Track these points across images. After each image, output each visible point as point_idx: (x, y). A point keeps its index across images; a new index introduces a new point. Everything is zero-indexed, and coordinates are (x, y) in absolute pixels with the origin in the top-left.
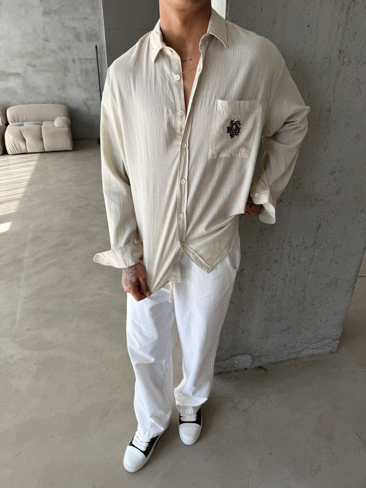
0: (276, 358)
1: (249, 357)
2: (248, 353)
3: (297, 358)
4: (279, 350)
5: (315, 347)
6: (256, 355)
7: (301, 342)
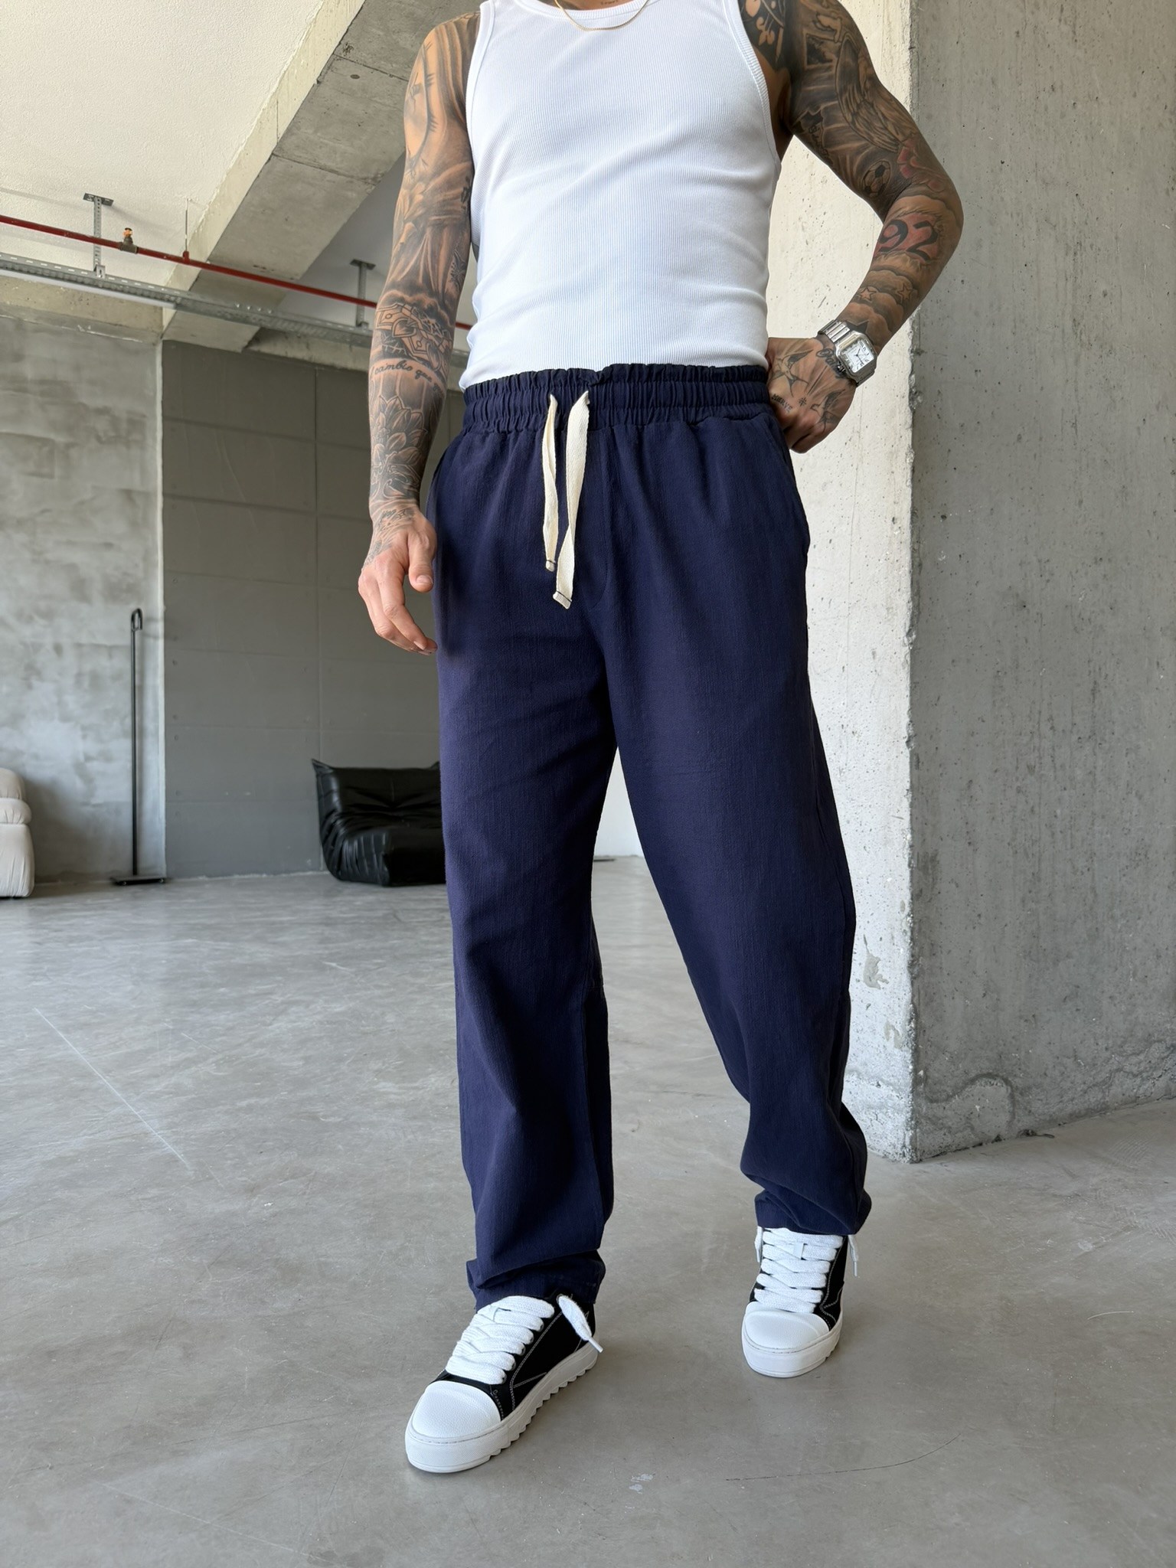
0: (1061, 1102)
1: (1004, 1090)
2: (1001, 1074)
3: (1104, 1106)
4: (1063, 1069)
5: (1135, 1070)
6: (1018, 1082)
7: (1104, 1046)
